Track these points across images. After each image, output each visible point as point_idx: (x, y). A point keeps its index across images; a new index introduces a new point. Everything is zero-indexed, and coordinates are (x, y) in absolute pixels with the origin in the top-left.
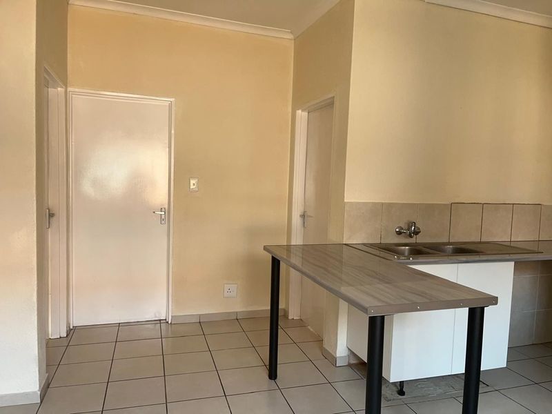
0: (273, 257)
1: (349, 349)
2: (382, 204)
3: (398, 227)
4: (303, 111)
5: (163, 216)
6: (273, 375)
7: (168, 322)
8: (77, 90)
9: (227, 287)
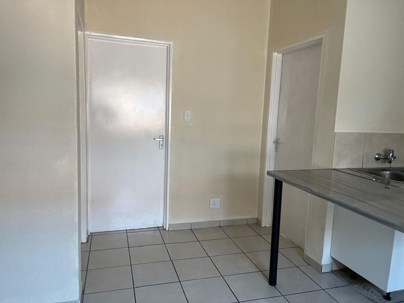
0: (276, 180)
1: (332, 258)
2: (366, 134)
3: (378, 154)
4: (278, 53)
5: (161, 142)
6: (272, 281)
7: (165, 229)
8: (93, 34)
9: (212, 200)
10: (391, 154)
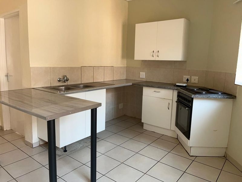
1: (39, 138)
2: (50, 67)
3: (59, 78)
10: (66, 78)
